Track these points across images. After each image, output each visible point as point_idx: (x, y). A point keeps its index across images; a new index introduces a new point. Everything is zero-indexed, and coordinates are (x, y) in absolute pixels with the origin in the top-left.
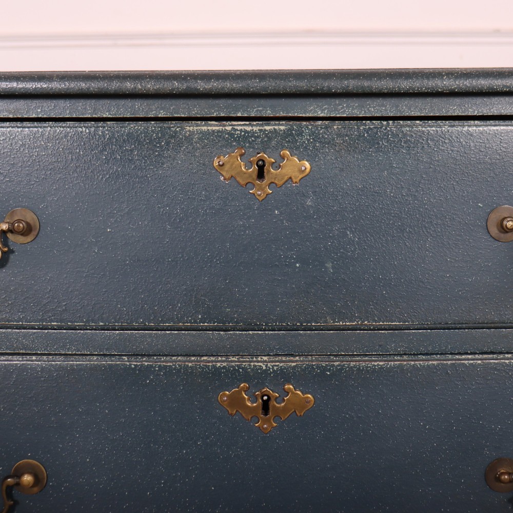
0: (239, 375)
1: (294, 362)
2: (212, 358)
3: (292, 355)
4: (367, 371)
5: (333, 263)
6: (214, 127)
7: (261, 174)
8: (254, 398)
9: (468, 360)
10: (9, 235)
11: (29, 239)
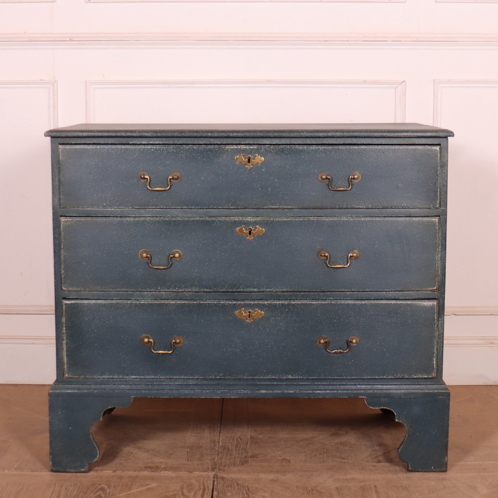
0: (242, 223)
1: (259, 219)
2: (234, 218)
3: (258, 217)
4: (281, 221)
5: (271, 188)
6: (235, 147)
7: (249, 161)
8: (246, 230)
9: (312, 218)
10: (172, 180)
11: (178, 181)
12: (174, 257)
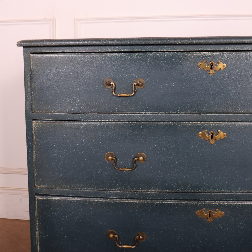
0: (204, 127)
1: (221, 124)
2: (196, 122)
3: (220, 121)
4: (242, 126)
5: (233, 94)
6: (197, 54)
7: (211, 68)
8: (209, 134)
10: (136, 86)
11: (142, 87)
12: (138, 160)
